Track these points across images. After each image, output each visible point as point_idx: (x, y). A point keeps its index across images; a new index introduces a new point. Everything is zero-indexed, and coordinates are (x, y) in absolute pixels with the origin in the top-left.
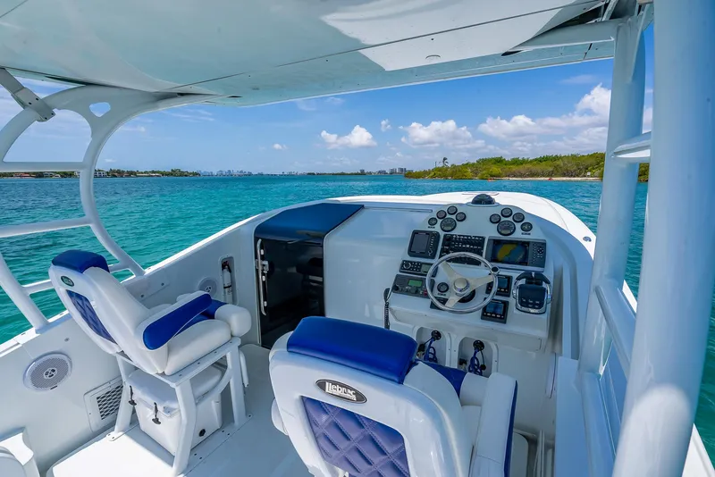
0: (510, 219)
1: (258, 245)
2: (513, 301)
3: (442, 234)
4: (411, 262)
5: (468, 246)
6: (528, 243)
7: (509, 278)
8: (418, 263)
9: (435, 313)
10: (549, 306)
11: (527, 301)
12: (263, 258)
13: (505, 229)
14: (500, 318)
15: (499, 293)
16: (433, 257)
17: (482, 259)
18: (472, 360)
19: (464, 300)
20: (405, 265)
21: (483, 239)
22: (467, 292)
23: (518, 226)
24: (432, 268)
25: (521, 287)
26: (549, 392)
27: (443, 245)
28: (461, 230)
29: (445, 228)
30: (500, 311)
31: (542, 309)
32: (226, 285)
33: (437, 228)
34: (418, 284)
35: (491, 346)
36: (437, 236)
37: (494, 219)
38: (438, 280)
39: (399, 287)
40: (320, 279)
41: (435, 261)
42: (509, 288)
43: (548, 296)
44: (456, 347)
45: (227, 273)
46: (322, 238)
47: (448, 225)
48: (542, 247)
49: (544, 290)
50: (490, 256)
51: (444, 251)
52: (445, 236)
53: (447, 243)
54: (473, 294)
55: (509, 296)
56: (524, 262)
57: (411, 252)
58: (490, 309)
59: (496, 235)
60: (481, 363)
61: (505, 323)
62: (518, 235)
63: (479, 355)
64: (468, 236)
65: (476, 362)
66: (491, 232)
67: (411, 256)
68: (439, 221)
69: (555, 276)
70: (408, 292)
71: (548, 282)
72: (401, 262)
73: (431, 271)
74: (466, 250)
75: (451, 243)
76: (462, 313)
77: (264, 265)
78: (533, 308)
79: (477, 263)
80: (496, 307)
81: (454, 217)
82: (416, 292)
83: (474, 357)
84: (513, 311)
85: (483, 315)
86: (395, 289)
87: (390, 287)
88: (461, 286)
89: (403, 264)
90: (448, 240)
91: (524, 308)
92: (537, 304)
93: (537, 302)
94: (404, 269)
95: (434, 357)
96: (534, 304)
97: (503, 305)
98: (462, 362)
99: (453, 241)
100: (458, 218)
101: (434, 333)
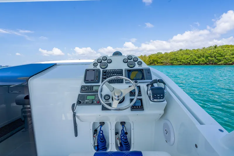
0: (132, 60)
3: (101, 70)
4: (87, 86)
5: (115, 74)
6: (142, 70)
7: (139, 87)
8: (91, 86)
11: (157, 95)
13: (131, 65)
14: (141, 108)
16: (98, 82)
17: (123, 77)
20: (83, 89)
21: (122, 70)
23: (136, 63)
24: (100, 87)
27: (103, 75)
28: (110, 67)
29: (103, 67)
30: (140, 104)
33: (98, 67)
34: (93, 97)
35: (131, 122)
36: (98, 71)
37: (125, 61)
38: (104, 93)
40: (28, 106)
41: (100, 84)
42: (140, 91)
43: (165, 92)
44: (114, 127)
46: (27, 80)
47: (103, 65)
48: (148, 70)
49: (163, 89)
51: (104, 79)
52: (103, 71)
53: (105, 74)
54: (124, 99)
55: (141, 95)
57: (86, 81)
59: (128, 68)
60: (125, 132)
61: (143, 110)
66: (124, 67)
67: (86, 83)
68: (99, 64)
70: (87, 104)
71: (165, 84)
72: (80, 87)
73: (99, 89)
75: (107, 74)
78: (160, 99)
81: (106, 61)
82: (92, 103)
86: (79, 103)
87: (75, 102)
90: (105, 72)
91: (155, 100)
93: (162, 95)
94: (83, 90)
95: (103, 135)
96: (160, 97)
97: (140, 100)
98: (117, 133)
99: (108, 73)
100: (108, 62)
101: (100, 123)
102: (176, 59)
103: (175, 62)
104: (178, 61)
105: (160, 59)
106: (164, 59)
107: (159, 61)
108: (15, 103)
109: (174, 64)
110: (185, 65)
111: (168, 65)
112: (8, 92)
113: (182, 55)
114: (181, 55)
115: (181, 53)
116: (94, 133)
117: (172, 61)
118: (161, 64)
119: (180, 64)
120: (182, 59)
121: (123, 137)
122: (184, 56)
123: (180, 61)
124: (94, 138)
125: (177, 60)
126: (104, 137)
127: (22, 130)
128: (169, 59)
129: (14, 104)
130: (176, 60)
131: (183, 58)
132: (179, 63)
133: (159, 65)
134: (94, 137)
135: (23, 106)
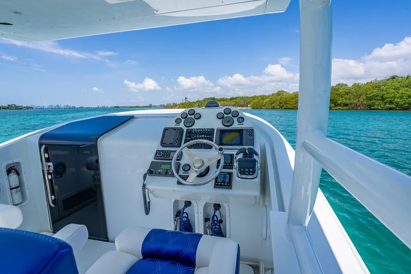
0: (230, 115)
1: (42, 150)
2: (235, 172)
3: (185, 129)
4: (163, 151)
5: (203, 136)
6: (242, 130)
7: (232, 156)
8: (168, 151)
9: (180, 187)
10: (259, 171)
11: (244, 170)
12: (48, 160)
14: (227, 185)
15: (224, 167)
16: (179, 146)
17: (213, 143)
18: (213, 217)
19: (201, 175)
20: (159, 155)
21: (213, 130)
22: (204, 168)
23: (235, 119)
24: (177, 153)
25: (239, 161)
26: (264, 236)
27: (186, 136)
28: (198, 125)
29: (187, 125)
30: (227, 180)
31: (255, 176)
32: (13, 186)
33: (182, 125)
34: (167, 167)
35: (225, 205)
36: (181, 130)
37: (220, 117)
38: (183, 162)
39: (152, 171)
42: (232, 162)
43: (258, 165)
44: (201, 210)
45: (13, 176)
46: (97, 139)
47: (189, 122)
48: (251, 132)
49: (255, 161)
50: (218, 142)
51: (186, 141)
52: (187, 130)
53: (188, 135)
54: (208, 169)
55: (232, 168)
56: (241, 144)
57: (163, 144)
58: (220, 180)
59: (222, 127)
60: (219, 219)
61: (231, 188)
62: (236, 125)
63: (217, 213)
64: (203, 129)
65: (215, 219)
66: (218, 125)
67: (163, 147)
68: (183, 120)
69: (261, 150)
70: (160, 174)
71: (257, 154)
72: (155, 152)
73: (175, 156)
74: (202, 138)
75: (191, 135)
76: (200, 185)
77: (49, 166)
78: (249, 174)
79: (210, 147)
80: (225, 177)
81: (193, 117)
82: (166, 174)
83: (214, 215)
84: (236, 179)
85: (215, 185)
86: (150, 172)
87: (147, 172)
88: (198, 165)
89: (156, 153)
90: (190, 133)
91: (243, 176)
92: (251, 172)
93: (251, 170)
94: (158, 157)
95: (188, 219)
96: (249, 172)
97: (229, 175)
98: (206, 220)
99: (193, 134)
100: (196, 117)
101: (186, 202)
102: (382, 97)
103: (378, 104)
104: (385, 101)
105: (342, 97)
106: (352, 97)
107: (339, 102)
108: (85, 167)
109: (375, 107)
110: (404, 109)
111: (361, 109)
112: (78, 152)
113: (396, 89)
114: (394, 89)
115: (394, 84)
116: (177, 216)
117: (370, 102)
118: (344, 108)
119: (390, 109)
120: (395, 97)
121: (214, 227)
122: (401, 91)
123: (391, 102)
124: (176, 223)
125: (383, 99)
126: (189, 222)
127: (94, 203)
128: (364, 97)
129: (85, 169)
130: (380, 100)
131: (398, 95)
132: (388, 105)
133: (339, 109)
134: (175, 220)
135: (95, 172)
